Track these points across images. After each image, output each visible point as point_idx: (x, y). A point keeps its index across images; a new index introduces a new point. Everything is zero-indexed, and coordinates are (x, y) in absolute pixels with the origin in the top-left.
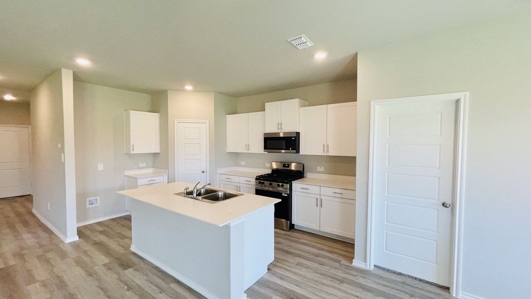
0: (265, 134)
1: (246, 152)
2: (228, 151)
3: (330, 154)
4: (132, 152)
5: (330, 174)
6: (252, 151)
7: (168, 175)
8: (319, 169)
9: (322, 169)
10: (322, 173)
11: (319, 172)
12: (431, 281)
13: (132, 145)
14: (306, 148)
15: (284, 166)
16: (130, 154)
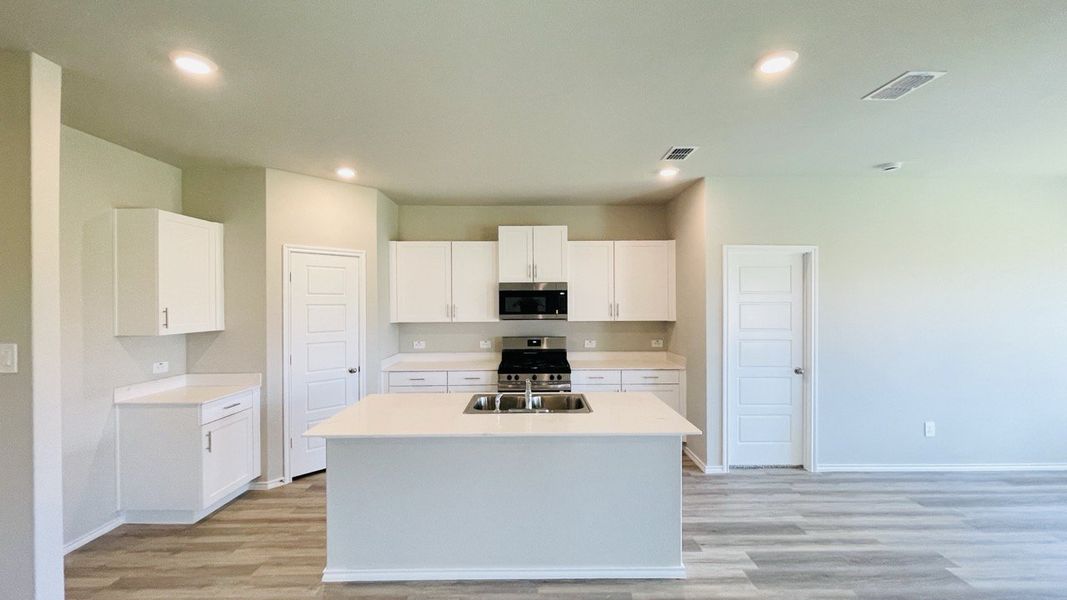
0: (501, 284)
1: (448, 320)
2: (394, 320)
3: (620, 318)
4: (163, 332)
5: (607, 351)
6: (462, 316)
7: (264, 388)
8: (587, 344)
9: (593, 344)
10: (593, 350)
11: (589, 350)
12: (785, 464)
13: (161, 309)
14: (576, 310)
15: (530, 343)
16: (158, 337)
